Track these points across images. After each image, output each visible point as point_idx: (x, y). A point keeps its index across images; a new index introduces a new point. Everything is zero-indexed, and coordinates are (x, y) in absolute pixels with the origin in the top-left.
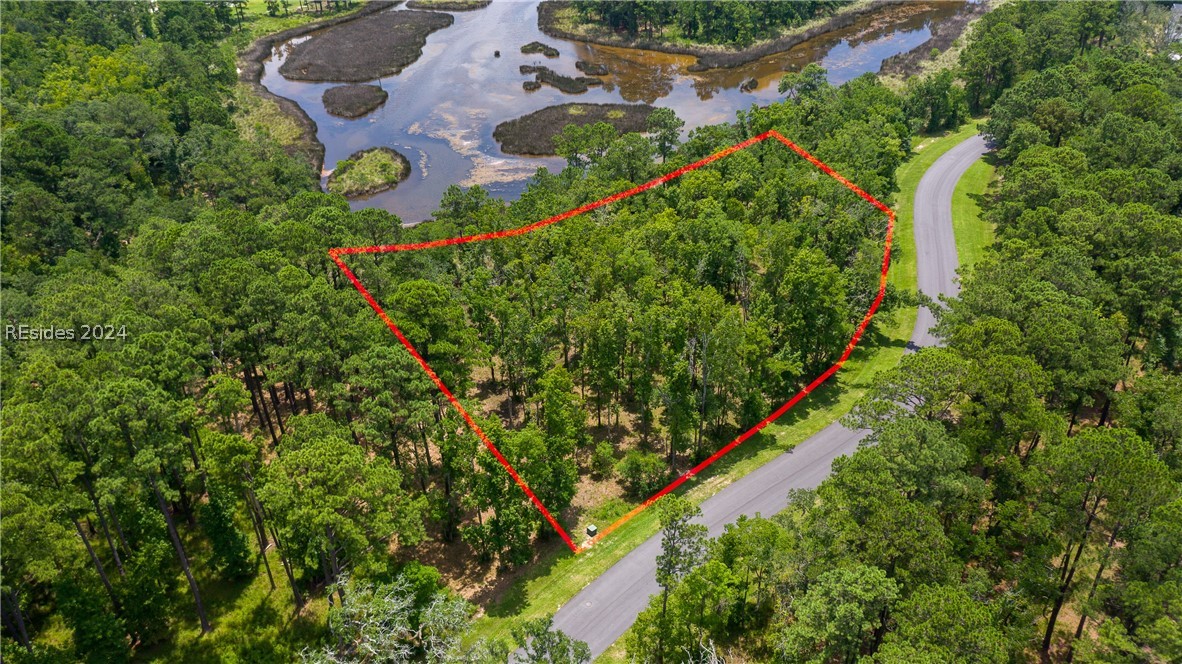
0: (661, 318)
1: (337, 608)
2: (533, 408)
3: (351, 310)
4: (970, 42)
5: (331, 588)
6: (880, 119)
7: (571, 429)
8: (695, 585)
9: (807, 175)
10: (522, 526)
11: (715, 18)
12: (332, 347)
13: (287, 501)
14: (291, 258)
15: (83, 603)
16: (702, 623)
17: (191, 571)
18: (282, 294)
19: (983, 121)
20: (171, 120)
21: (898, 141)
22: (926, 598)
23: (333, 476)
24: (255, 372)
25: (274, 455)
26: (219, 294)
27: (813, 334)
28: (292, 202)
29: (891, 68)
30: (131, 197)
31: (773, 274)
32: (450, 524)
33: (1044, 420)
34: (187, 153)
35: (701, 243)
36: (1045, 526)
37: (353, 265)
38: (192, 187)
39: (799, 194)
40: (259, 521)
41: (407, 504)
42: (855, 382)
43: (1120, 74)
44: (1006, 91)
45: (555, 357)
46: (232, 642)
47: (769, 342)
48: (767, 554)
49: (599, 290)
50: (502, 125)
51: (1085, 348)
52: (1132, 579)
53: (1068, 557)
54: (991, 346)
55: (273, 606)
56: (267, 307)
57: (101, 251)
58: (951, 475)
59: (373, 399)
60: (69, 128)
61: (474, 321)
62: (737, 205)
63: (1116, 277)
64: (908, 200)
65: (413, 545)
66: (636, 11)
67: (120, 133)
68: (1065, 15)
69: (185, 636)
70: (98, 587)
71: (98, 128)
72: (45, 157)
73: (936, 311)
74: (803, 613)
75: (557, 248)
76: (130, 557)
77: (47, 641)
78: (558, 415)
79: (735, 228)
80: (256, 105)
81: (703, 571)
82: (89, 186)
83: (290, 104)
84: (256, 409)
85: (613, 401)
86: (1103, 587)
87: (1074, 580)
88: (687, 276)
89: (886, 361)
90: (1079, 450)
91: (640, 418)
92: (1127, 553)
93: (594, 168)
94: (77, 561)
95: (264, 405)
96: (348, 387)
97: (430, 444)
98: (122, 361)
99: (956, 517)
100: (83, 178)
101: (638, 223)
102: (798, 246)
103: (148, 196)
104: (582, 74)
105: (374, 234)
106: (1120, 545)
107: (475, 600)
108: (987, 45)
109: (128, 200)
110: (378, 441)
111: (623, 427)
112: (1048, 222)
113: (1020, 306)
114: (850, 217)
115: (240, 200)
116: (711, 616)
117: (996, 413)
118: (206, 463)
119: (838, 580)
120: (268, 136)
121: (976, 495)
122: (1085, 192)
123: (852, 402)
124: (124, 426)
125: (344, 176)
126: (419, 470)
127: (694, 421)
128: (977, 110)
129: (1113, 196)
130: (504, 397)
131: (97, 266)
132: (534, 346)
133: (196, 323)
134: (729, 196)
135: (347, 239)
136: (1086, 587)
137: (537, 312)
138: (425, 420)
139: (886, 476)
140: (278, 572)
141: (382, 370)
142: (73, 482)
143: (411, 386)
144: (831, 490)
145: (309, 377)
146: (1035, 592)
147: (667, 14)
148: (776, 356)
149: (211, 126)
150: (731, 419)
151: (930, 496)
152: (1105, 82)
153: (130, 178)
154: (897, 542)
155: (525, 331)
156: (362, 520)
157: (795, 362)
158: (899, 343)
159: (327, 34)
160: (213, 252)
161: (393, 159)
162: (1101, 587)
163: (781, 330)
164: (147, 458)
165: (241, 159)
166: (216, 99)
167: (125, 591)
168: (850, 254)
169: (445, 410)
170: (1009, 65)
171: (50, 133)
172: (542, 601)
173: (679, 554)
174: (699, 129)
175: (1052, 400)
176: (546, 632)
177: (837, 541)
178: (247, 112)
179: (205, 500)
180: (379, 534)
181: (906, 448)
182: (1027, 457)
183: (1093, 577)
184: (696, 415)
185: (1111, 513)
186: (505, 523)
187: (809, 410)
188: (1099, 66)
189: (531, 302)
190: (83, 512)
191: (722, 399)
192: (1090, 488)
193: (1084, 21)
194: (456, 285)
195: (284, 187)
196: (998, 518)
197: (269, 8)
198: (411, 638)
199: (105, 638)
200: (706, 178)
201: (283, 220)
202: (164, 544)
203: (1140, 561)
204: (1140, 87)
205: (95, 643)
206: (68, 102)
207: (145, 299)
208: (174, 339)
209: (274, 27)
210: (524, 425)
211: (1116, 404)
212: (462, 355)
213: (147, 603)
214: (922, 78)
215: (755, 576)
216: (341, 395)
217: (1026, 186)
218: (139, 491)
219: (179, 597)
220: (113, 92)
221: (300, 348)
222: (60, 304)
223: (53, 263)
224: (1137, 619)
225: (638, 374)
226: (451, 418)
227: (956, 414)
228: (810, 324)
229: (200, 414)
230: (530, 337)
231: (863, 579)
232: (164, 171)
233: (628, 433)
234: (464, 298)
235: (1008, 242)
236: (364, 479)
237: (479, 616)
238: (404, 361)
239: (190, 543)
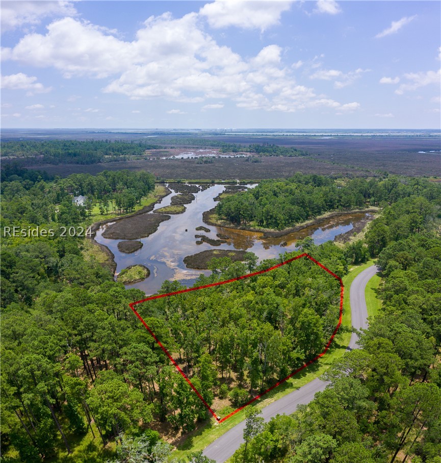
0: (248, 335)
1: (119, 445)
2: (196, 370)
3: (124, 329)
4: (368, 230)
5: (117, 438)
6: (335, 258)
7: (211, 379)
8: (258, 440)
9: (307, 279)
10: (191, 416)
11: (270, 219)
12: (116, 344)
13: (98, 405)
14: (101, 308)
15: (21, 441)
16: (260, 454)
17: (62, 430)
18: (96, 322)
19: (376, 260)
20: (58, 252)
21: (343, 267)
22: (348, 447)
23: (116, 395)
24: (85, 353)
25: (93, 386)
26: (71, 321)
27: (309, 343)
28: (102, 285)
29: (339, 239)
30: (38, 282)
31: (293, 318)
32: (163, 415)
33: (400, 379)
34: (62, 265)
35: (265, 305)
36: (397, 421)
37: (125, 311)
38: (63, 278)
39: (304, 287)
40: (88, 412)
41: (146, 407)
42: (325, 362)
43: (428, 243)
44: (384, 249)
45: (205, 350)
46: (80, 457)
47: (291, 345)
48: (287, 429)
49: (224, 323)
50: (187, 257)
51: (419, 351)
52: (428, 442)
53: (404, 433)
54: (381, 349)
55: (95, 444)
56: (91, 327)
57: (25, 303)
58: (362, 400)
59: (132, 365)
60: (17, 255)
61: (173, 334)
62: (279, 290)
63: (431, 323)
64: (348, 290)
65: (148, 423)
66: (240, 216)
67: (37, 257)
68: (404, 221)
69: (62, 455)
70: (26, 436)
71: (29, 255)
72: (6, 265)
73: (359, 334)
74: (299, 452)
75: (207, 306)
76: (37, 424)
77: (9, 455)
78: (206, 373)
79: (279, 299)
80: (91, 247)
81: (262, 435)
82: (22, 277)
83: (105, 247)
84: (85, 368)
85: (228, 368)
86: (416, 444)
87: (405, 441)
88: (259, 318)
89: (338, 354)
90: (413, 392)
91: (239, 375)
92: (428, 432)
93: (223, 275)
94: (17, 426)
95: (88, 366)
96: (122, 360)
97: (155, 383)
98: (31, 347)
99: (362, 417)
100: (20, 274)
101: (240, 297)
102: (304, 307)
103: (45, 282)
104: (219, 239)
105: (134, 299)
106: (425, 429)
107: (173, 444)
108: (375, 232)
109: (37, 283)
110: (134, 381)
111: (232, 378)
112: (404, 300)
113: (392, 333)
114: (324, 296)
115: (82, 284)
116: (264, 452)
117: (381, 376)
118: (66, 388)
119: (314, 440)
120: (95, 259)
121: (371, 408)
122: (418, 288)
123: (324, 370)
124: (32, 373)
125: (124, 275)
126: (150, 393)
127: (261, 377)
128: (373, 256)
129: (429, 290)
130: (184, 365)
131: (22, 309)
132: (197, 345)
133: (61, 333)
134: (276, 287)
135: (123, 300)
136: (410, 444)
137: (198, 331)
138: (153, 374)
139: (336, 400)
140: (96, 432)
141: (136, 353)
142: (13, 395)
143: (147, 360)
144: (313, 405)
145: (106, 356)
146: (390, 446)
147: (252, 217)
148: (294, 351)
149: (73, 255)
150: (275, 376)
151: (353, 408)
152: (422, 246)
153: (39, 275)
154: (338, 426)
155: (194, 339)
156: (128, 412)
157: (301, 354)
158: (344, 347)
159: (122, 222)
160: (69, 304)
161: (143, 269)
162: (415, 444)
163: (296, 341)
164: (42, 386)
165: (83, 268)
166: (77, 245)
167: (37, 438)
168: (324, 311)
169: (161, 370)
170: (384, 239)
171: (9, 256)
172: (199, 445)
173: (252, 428)
174: (264, 260)
175: (404, 371)
176: (200, 456)
177: (315, 425)
178: (88, 250)
179: (66, 403)
180: (135, 418)
181: (344, 389)
182: (393, 394)
183: (413, 441)
184: (261, 374)
185: (423, 417)
186: (184, 415)
187: (307, 373)
188: (419, 240)
189: (196, 327)
190: (18, 407)
191: (272, 368)
192: (416, 406)
193: (411, 223)
194: (166, 320)
195: (99, 279)
196: (379, 417)
197: (101, 212)
198: (148, 457)
199: (31, 454)
200: (267, 279)
201: (98, 292)
202: (50, 420)
203: (432, 435)
204: (436, 248)
205: (28, 456)
206: (18, 245)
207: (41, 322)
208: (53, 339)
209: (102, 218)
210: (192, 376)
211: (430, 374)
212: (168, 348)
213: (46, 442)
214: (351, 243)
215: (282, 437)
216: (119, 363)
217: (394, 286)
218: (39, 399)
219: (58, 440)
220: (36, 241)
221: (103, 344)
222: (7, 324)
223: (5, 307)
224: (427, 457)
225: (239, 357)
226: (163, 373)
227: (365, 376)
228: (308, 339)
229: (63, 369)
230: (195, 341)
231: (324, 439)
232: (53, 272)
233: (234, 381)
234: (169, 325)
235: (388, 308)
236: (128, 397)
237: (174, 450)
238: (144, 350)
239: (61, 420)
